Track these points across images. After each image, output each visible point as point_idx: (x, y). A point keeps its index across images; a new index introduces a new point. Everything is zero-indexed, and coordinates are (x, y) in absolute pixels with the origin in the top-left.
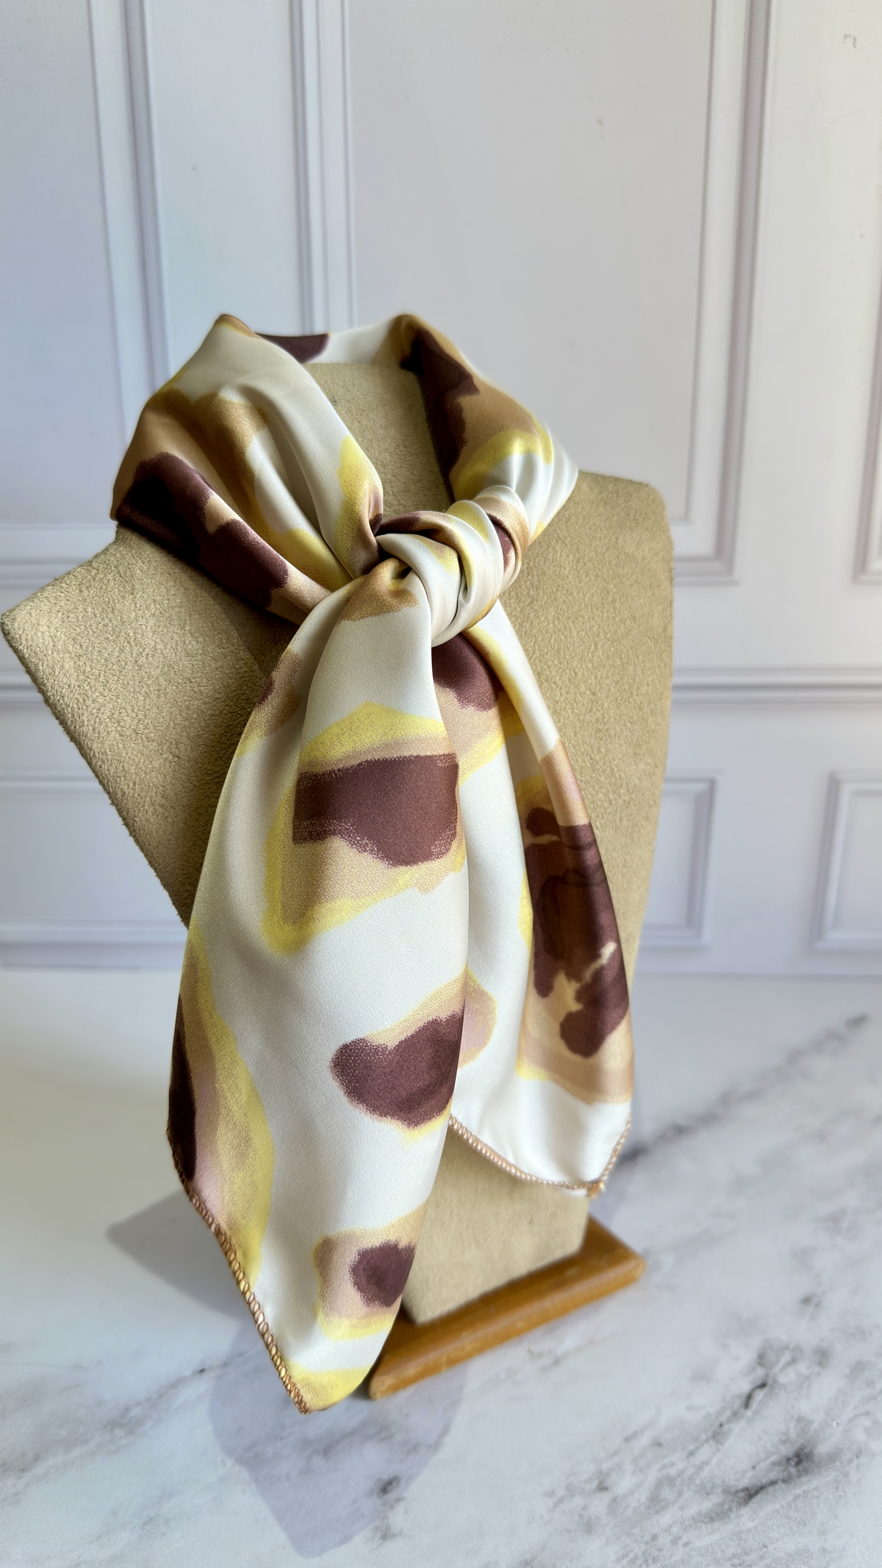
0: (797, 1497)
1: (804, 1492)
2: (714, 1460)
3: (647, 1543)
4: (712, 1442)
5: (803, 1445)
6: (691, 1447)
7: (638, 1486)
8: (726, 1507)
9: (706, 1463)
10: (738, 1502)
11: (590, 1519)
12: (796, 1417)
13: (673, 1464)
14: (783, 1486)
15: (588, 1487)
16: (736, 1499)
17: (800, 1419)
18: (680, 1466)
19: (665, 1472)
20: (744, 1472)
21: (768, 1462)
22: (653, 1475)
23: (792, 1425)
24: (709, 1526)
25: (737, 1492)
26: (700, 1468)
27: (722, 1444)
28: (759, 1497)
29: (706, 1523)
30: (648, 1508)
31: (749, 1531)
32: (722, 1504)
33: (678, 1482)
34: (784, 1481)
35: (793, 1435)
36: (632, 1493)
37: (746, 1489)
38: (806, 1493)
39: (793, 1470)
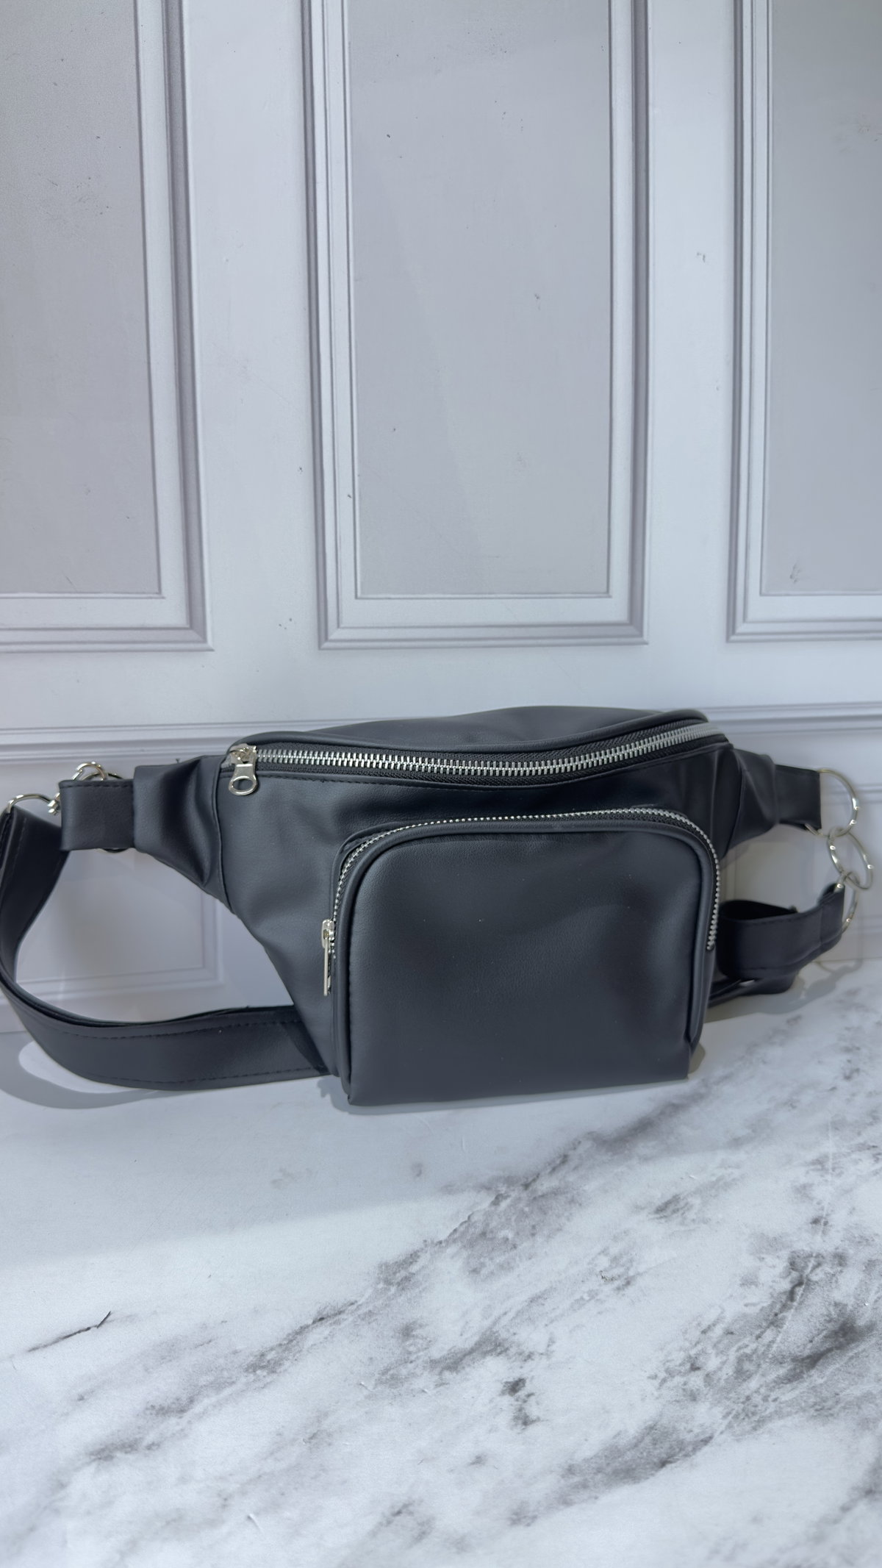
0: (851, 1358)
1: (856, 1354)
2: (779, 1339)
3: (743, 1403)
4: (772, 1327)
5: (844, 1321)
6: (758, 1332)
7: (724, 1363)
8: (798, 1371)
9: (773, 1342)
10: (806, 1366)
11: (692, 1391)
12: (833, 1303)
13: (747, 1346)
14: (838, 1351)
15: (683, 1369)
16: (804, 1364)
17: (836, 1305)
18: (753, 1346)
19: (742, 1351)
20: (805, 1345)
21: (821, 1336)
22: (733, 1355)
23: (831, 1308)
24: (788, 1385)
25: (803, 1359)
26: (769, 1345)
27: (781, 1327)
28: (821, 1361)
29: (786, 1384)
30: (736, 1378)
31: (821, 1385)
32: (795, 1369)
33: (754, 1357)
34: (838, 1348)
35: (834, 1315)
36: (720, 1369)
37: (808, 1357)
38: (857, 1355)
39: (841, 1340)
